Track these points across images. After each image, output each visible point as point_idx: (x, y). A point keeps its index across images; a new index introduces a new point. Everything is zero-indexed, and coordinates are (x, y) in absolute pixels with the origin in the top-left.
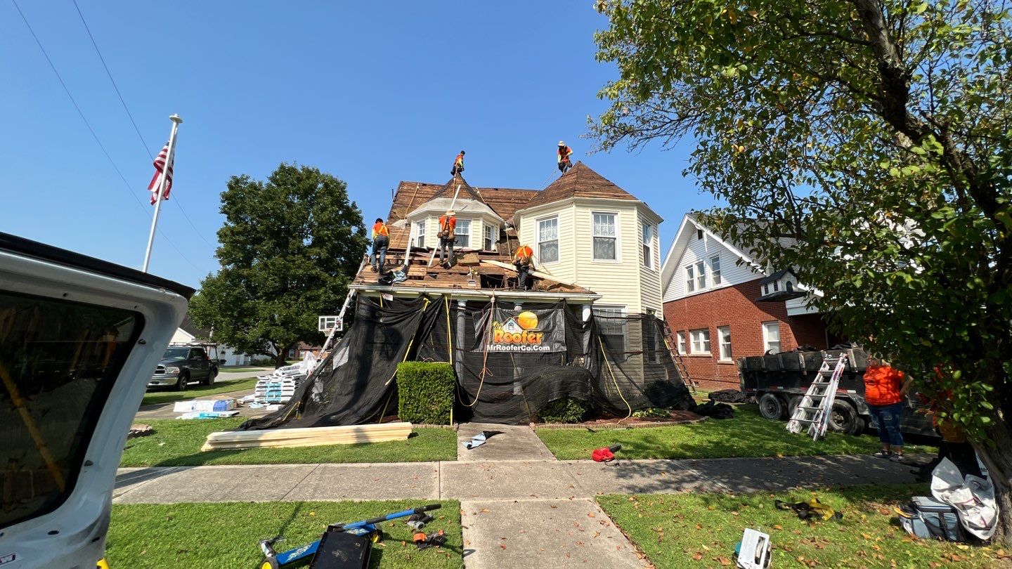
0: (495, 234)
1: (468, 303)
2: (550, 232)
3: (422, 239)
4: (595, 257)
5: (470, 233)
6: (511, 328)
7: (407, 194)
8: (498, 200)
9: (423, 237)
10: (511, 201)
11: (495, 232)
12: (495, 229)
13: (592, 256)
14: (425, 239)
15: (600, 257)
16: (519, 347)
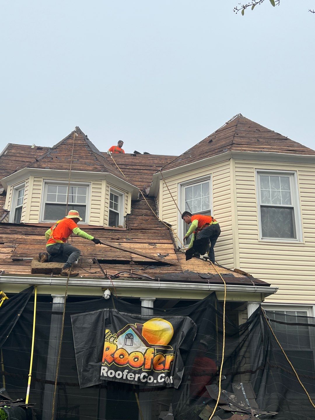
0: (124, 206)
1: (70, 300)
2: (199, 202)
3: (19, 210)
4: (264, 235)
5: (89, 204)
6: (129, 342)
7: (14, 158)
8: (134, 167)
9: (21, 208)
10: (151, 168)
11: (124, 202)
12: (124, 198)
13: (260, 232)
14: (23, 210)
15: (272, 235)
16: (137, 376)
